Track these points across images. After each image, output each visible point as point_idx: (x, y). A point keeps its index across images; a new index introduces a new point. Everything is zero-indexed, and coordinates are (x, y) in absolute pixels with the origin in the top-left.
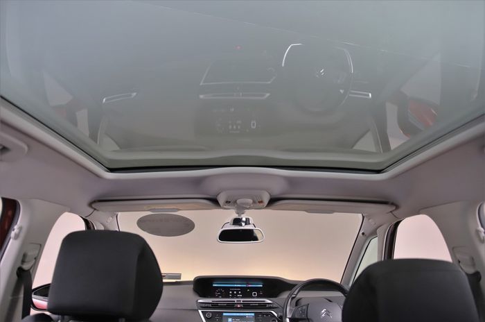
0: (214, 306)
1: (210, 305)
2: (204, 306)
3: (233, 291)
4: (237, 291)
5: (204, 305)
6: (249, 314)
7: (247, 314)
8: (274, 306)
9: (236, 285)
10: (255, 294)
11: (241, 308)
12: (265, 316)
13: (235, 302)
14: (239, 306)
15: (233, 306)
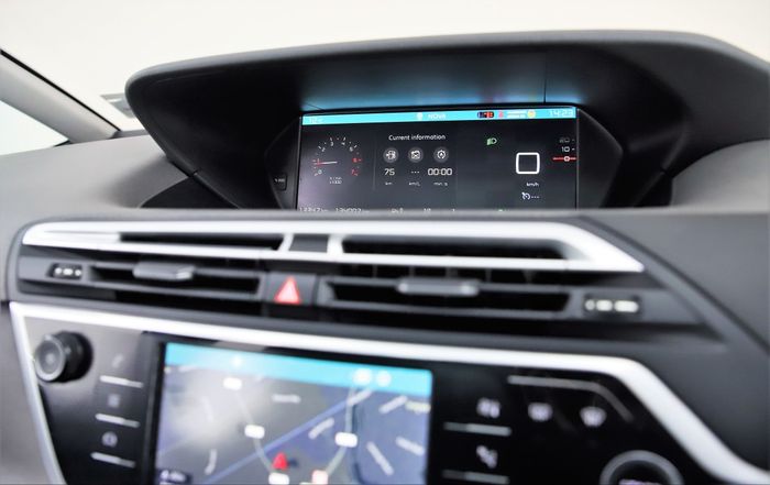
1: (84, 274)
2: (45, 277)
6: (384, 378)
7: (363, 376)
9: (420, 117)
10: (528, 163)
11: (303, 315)
12: (540, 412)
13: (284, 253)
14: (289, 293)
15: (251, 285)
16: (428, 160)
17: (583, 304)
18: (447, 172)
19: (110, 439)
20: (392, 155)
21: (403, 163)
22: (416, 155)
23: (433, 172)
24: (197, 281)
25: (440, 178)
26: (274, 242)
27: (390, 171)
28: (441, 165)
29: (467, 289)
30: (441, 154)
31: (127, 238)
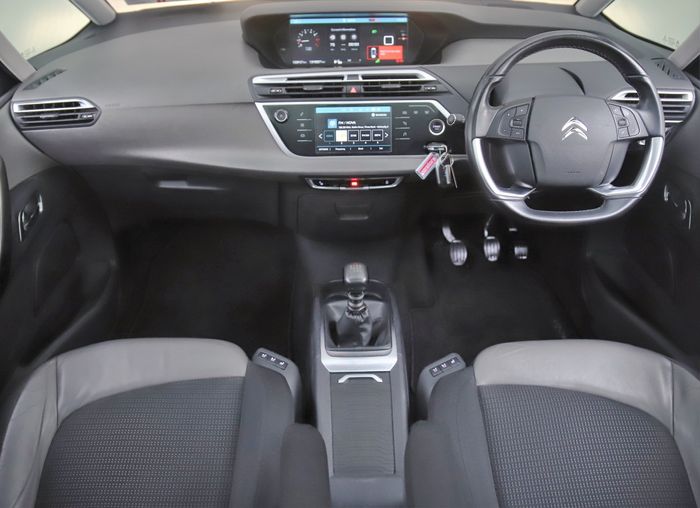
0: (294, 91)
1: (283, 91)
2: (269, 93)
3: (338, 35)
4: (349, 34)
5: (267, 91)
6: (379, 109)
7: (373, 109)
8: (440, 88)
9: (344, 21)
10: (389, 40)
11: (357, 95)
12: (416, 112)
13: (345, 80)
14: (353, 91)
15: (340, 89)
16: (349, 40)
17: (423, 88)
18: (357, 44)
19: (303, 136)
20: (333, 37)
21: (338, 41)
22: (343, 37)
23: (351, 44)
24: (324, 90)
25: (354, 47)
26: (342, 78)
27: (333, 45)
28: (354, 42)
29: (398, 86)
30: (354, 37)
31: (289, 79)
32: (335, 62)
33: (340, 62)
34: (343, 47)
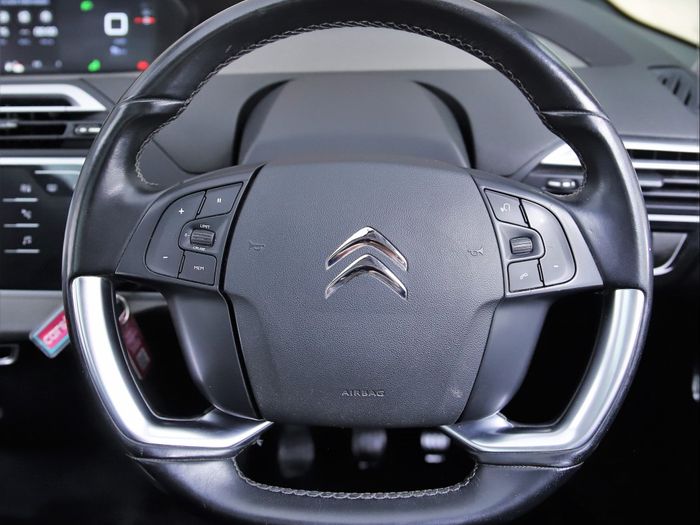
10: (117, 23)
12: (51, 188)
16: (36, 22)
17: (71, 130)
22: (24, 17)
25: (46, 37)
28: (45, 26)
32: (9, 67)
33: (18, 68)
34: (24, 37)
